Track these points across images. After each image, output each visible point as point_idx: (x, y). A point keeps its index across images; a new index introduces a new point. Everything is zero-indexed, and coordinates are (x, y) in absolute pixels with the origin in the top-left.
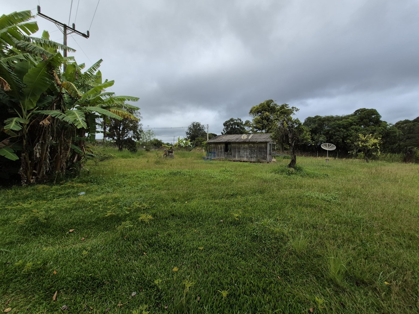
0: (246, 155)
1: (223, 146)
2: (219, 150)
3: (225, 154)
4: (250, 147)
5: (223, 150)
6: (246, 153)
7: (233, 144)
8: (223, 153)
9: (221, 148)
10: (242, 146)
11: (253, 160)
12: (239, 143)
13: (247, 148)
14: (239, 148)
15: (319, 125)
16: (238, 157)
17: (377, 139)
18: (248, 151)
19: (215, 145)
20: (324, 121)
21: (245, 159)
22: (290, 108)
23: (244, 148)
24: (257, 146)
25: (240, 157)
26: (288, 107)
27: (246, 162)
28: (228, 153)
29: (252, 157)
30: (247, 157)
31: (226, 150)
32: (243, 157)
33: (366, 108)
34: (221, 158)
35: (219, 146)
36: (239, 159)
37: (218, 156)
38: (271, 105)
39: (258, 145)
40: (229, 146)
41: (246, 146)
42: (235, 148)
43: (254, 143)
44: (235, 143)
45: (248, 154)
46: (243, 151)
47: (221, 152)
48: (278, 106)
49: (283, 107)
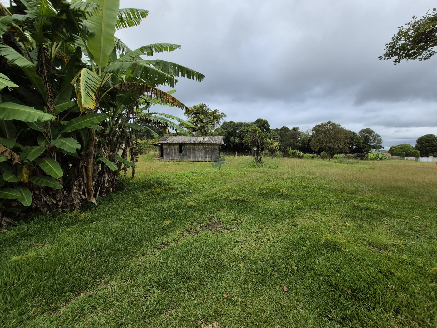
0: (201, 155)
1: (177, 147)
2: (172, 151)
3: (179, 155)
4: (205, 149)
5: (177, 151)
6: (201, 154)
7: (187, 145)
8: (177, 154)
9: (175, 149)
10: (197, 148)
11: (207, 160)
12: (194, 144)
13: (201, 149)
14: (194, 149)
15: (234, 129)
16: (193, 158)
17: (277, 142)
18: (203, 152)
19: (167, 146)
20: (237, 126)
21: (200, 159)
22: (220, 114)
23: (199, 149)
24: (211, 148)
25: (196, 157)
26: (218, 113)
27: (201, 161)
28: (183, 154)
29: (207, 157)
30: (202, 157)
31: (181, 151)
32: (198, 157)
33: (262, 119)
34: (175, 159)
35: (173, 147)
36: (194, 159)
37: (172, 157)
38: (204, 108)
39: (212, 146)
40: (183, 147)
41: (201, 147)
42: (190, 149)
43: (208, 144)
44: (190, 145)
45: (203, 154)
46: (198, 152)
47: (175, 153)
48: (211, 110)
49: (215, 112)
